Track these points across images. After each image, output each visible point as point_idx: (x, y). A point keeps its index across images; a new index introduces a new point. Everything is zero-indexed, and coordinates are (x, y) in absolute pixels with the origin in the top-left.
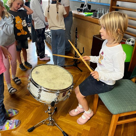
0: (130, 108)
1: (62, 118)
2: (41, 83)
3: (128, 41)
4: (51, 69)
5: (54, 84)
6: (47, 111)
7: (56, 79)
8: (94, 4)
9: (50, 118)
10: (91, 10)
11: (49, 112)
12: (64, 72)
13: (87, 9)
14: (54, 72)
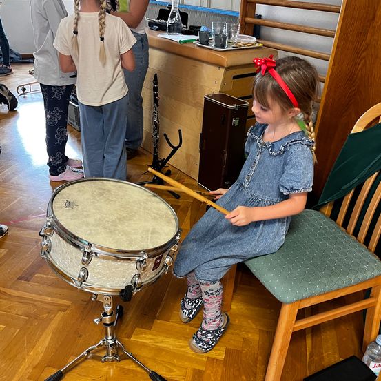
0: (325, 282)
1: (141, 336)
2: (89, 234)
4: (109, 191)
5: (126, 233)
6: (101, 320)
7: (130, 220)
8: (195, 10)
9: (110, 338)
10: (190, 27)
11: (107, 320)
12: (147, 200)
13: (178, 24)
14: (119, 200)
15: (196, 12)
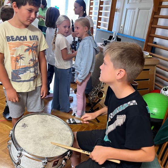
3: (163, 90)
4: (47, 121)
5: (42, 145)
7: (49, 138)
12: (63, 129)
14: (49, 126)
15: (127, 38)
